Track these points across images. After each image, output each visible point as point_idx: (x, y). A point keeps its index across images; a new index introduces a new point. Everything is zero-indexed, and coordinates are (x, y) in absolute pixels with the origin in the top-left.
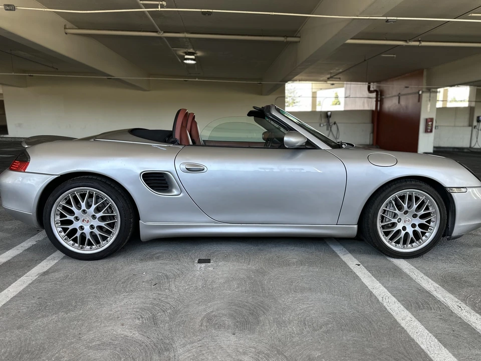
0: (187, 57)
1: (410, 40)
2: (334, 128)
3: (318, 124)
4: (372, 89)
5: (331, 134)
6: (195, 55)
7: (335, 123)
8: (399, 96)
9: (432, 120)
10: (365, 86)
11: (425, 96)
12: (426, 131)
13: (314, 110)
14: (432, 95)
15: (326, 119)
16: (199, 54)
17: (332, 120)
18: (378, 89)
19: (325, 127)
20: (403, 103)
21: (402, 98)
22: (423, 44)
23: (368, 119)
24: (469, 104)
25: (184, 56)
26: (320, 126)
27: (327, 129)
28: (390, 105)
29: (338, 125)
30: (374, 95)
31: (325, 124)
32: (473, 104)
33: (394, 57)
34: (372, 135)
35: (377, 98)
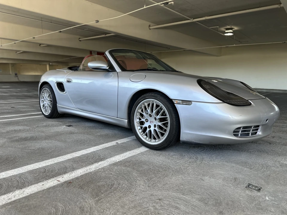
0: (226, 31)
6: (233, 30)
16: (236, 28)
25: (225, 31)
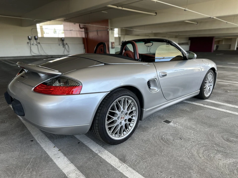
1: (120, 6)
2: (66, 46)
3: (58, 45)
4: (81, 27)
5: (65, 50)
7: (67, 44)
8: (97, 31)
9: (114, 43)
10: (77, 25)
11: (110, 32)
12: (112, 48)
13: (43, 36)
14: (113, 31)
15: (62, 42)
17: (65, 42)
18: (85, 27)
19: (62, 46)
20: (100, 34)
21: (99, 32)
22: (124, 9)
23: (81, 42)
24: (118, 35)
26: (59, 45)
27: (63, 47)
28: (92, 35)
29: (68, 45)
30: (83, 30)
31: (62, 44)
32: (120, 36)
33: (106, 13)
34: (84, 50)
35: (85, 31)
